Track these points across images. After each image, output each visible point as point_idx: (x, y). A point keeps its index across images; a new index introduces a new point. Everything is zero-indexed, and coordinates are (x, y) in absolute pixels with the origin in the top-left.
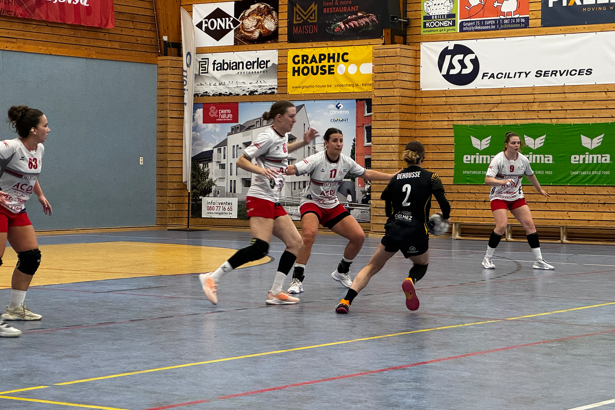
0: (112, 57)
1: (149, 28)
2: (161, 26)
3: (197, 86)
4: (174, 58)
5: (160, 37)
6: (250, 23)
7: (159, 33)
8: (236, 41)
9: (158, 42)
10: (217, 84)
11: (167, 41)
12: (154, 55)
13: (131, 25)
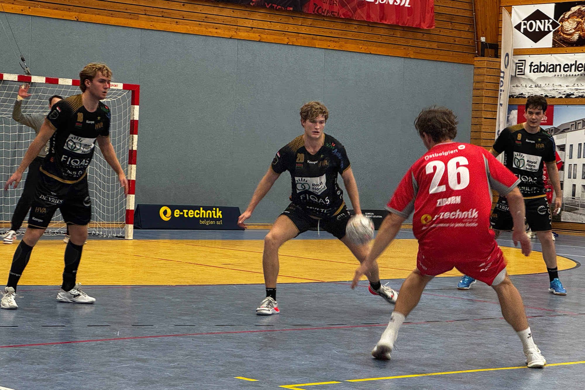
0: (430, 57)
1: (467, 29)
2: (479, 27)
3: (513, 88)
4: (491, 59)
5: (478, 38)
6: (569, 25)
7: (477, 34)
8: (554, 43)
9: (476, 43)
10: (533, 86)
11: (484, 42)
12: (471, 55)
13: (449, 26)
